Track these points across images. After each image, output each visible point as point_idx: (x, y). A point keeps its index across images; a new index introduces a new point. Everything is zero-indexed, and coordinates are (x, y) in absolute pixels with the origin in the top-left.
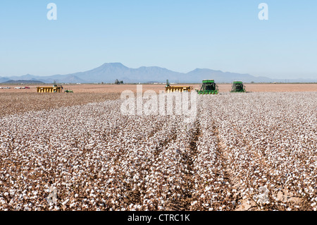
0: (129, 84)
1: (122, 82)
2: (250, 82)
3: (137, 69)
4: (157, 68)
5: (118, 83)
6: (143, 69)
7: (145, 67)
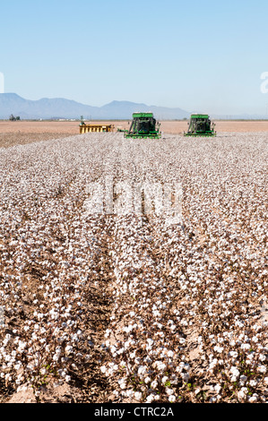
0: (27, 120)
1: (18, 118)
2: (182, 118)
3: (37, 102)
4: (63, 100)
5: (13, 119)
6: (44, 101)
7: (47, 99)
